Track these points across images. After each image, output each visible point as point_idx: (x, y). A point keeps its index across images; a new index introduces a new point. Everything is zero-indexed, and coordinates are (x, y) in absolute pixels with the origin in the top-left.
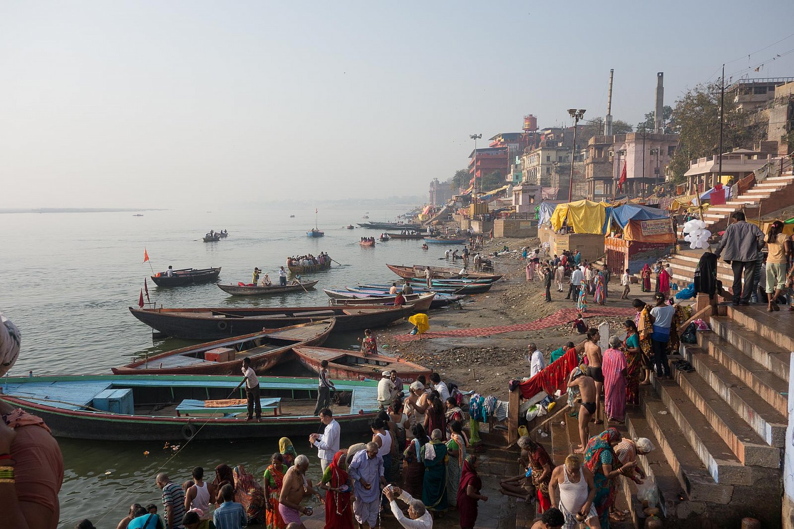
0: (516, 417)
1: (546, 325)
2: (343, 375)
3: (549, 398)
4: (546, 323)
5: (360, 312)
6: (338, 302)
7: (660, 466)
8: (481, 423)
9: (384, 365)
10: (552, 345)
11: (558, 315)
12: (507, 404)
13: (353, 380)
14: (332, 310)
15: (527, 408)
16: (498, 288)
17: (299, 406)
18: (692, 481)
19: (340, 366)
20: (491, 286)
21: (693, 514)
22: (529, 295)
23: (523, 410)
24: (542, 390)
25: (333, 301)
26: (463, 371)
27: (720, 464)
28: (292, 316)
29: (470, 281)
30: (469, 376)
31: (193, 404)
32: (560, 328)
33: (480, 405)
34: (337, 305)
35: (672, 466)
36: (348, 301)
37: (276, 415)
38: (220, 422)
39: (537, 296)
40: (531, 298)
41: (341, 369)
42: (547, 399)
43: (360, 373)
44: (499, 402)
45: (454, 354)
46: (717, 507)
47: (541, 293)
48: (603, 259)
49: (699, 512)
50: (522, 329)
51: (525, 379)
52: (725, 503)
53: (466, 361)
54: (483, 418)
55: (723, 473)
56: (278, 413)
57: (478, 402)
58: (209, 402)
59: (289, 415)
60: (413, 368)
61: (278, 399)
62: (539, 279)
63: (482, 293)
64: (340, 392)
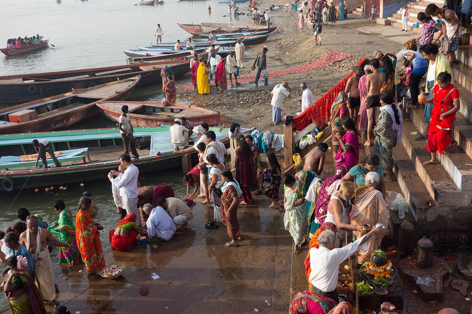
0: (290, 146)
1: (315, 66)
2: (142, 123)
3: (318, 129)
4: (315, 65)
5: (154, 68)
6: (135, 60)
7: (412, 179)
8: (261, 154)
9: (177, 111)
10: (320, 83)
11: (325, 57)
12: (282, 136)
13: (151, 127)
14: (130, 68)
15: (299, 138)
16: (274, 38)
17: (105, 153)
18: (440, 190)
19: (139, 116)
20: (267, 37)
21: (440, 217)
22: (300, 42)
23: (296, 141)
24: (311, 122)
25: (130, 60)
26: (246, 111)
27: (463, 174)
28: (95, 76)
29: (249, 33)
30: (251, 115)
31: (10, 160)
32: (326, 68)
33: (260, 139)
34: (134, 63)
35: (422, 178)
36: (144, 59)
37: (85, 163)
38: (34, 174)
39: (307, 42)
40: (302, 45)
41: (140, 118)
42: (316, 130)
43: (156, 120)
44: (276, 135)
45: (238, 97)
46: (460, 209)
47: (310, 40)
48: (362, 6)
49: (444, 214)
50: (295, 71)
51: (298, 114)
52: (466, 205)
53: (248, 102)
54: (263, 150)
55: (466, 181)
56: (87, 160)
57: (258, 137)
58: (24, 157)
59: (97, 161)
60: (203, 112)
61: (86, 149)
62: (308, 27)
63: (260, 43)
64: (140, 138)
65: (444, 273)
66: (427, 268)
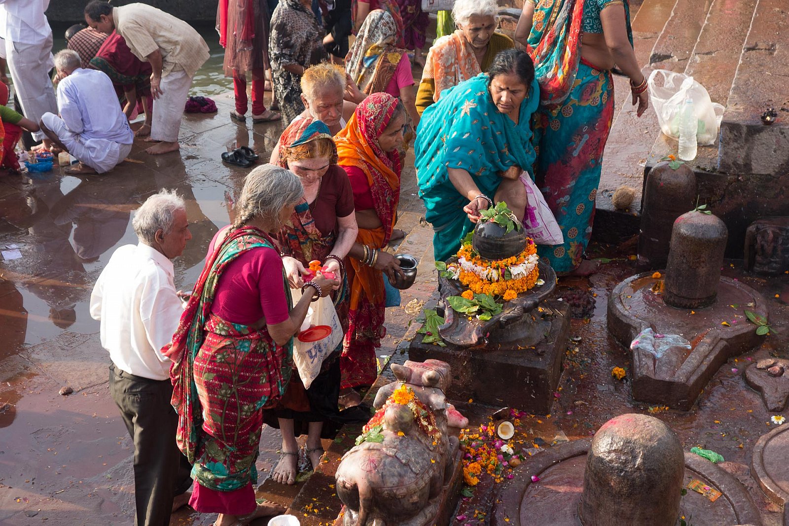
65: (738, 330)
66: (691, 308)
